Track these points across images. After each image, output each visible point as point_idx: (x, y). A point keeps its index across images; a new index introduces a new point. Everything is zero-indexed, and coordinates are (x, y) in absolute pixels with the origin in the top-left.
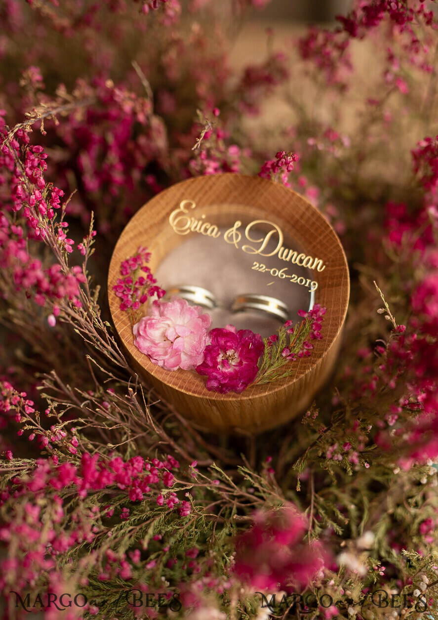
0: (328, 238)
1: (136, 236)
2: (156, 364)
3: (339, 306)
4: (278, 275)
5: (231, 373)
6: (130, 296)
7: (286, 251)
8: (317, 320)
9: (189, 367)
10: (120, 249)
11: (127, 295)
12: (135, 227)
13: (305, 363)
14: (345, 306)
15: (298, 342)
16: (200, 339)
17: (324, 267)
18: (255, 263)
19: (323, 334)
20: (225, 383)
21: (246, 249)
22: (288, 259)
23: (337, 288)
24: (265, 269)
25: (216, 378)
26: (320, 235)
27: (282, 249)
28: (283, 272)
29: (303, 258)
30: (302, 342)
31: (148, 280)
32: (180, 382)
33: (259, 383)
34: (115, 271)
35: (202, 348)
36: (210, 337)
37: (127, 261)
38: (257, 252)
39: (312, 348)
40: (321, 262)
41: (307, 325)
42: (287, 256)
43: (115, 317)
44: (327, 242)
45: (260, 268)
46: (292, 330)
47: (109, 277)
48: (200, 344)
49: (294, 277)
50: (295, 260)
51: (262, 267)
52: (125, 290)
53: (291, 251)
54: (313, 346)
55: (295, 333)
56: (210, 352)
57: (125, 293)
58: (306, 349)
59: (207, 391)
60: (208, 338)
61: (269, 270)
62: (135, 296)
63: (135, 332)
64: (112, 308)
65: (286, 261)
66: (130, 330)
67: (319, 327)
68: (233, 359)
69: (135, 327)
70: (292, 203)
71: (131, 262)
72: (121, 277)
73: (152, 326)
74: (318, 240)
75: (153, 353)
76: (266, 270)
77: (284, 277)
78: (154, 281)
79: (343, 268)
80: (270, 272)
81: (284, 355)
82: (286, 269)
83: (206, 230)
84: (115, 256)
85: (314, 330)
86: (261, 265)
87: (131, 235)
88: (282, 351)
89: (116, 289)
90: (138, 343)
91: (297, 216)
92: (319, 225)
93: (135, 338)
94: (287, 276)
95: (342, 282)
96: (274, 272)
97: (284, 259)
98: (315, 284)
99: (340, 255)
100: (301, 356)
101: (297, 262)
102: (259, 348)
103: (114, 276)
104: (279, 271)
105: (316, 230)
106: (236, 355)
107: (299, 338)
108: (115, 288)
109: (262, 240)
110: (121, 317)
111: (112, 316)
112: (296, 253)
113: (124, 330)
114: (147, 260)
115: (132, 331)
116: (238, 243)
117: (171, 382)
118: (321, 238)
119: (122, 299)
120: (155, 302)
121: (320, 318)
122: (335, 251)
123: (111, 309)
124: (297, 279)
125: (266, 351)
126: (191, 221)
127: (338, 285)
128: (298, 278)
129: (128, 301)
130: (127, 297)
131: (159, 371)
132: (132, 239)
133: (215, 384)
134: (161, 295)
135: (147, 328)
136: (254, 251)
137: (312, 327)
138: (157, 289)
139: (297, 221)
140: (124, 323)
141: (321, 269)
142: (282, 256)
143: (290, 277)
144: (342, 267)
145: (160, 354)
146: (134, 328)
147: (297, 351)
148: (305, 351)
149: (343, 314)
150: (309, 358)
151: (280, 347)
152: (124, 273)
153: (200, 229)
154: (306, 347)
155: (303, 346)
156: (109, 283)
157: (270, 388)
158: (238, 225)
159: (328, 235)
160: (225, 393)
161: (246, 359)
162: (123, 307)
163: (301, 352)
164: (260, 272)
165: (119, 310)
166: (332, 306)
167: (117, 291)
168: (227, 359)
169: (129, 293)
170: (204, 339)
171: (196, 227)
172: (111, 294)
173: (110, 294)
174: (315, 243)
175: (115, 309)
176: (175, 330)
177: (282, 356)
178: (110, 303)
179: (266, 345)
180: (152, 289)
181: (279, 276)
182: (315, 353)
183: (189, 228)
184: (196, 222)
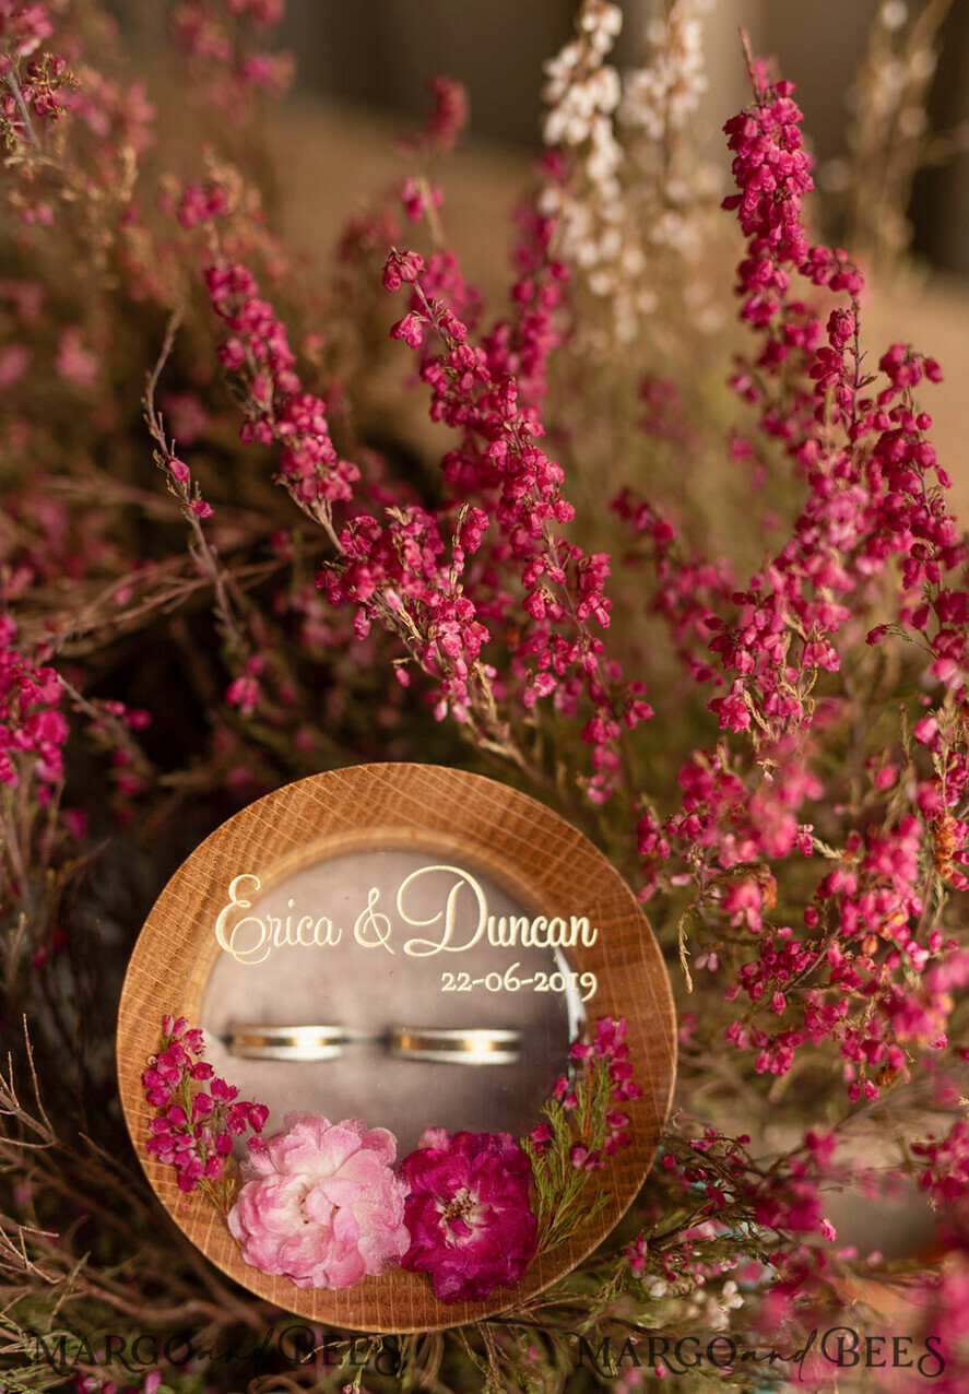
0: (579, 856)
1: (149, 1000)
2: (309, 1288)
3: (653, 1007)
4: (503, 985)
5: (477, 1245)
6: (193, 1153)
7: (502, 921)
8: (617, 1054)
9: (384, 1267)
10: (128, 1049)
11: (186, 1153)
12: (141, 980)
13: (626, 1164)
14: (668, 1008)
15: (594, 1119)
16: (387, 1195)
17: (595, 931)
18: (445, 975)
19: (641, 1082)
20: (476, 1276)
21: (415, 948)
22: (512, 941)
23: (635, 965)
24: (470, 983)
25: (452, 1271)
26: (557, 853)
27: (492, 919)
28: (511, 976)
29: (543, 927)
30: (603, 1117)
31: (219, 1097)
32: (378, 1309)
33: (549, 1249)
34: (137, 1106)
35: (398, 1212)
36: (405, 1181)
37: (153, 1069)
38: (440, 947)
39: (626, 1122)
40: (585, 922)
41: (601, 1077)
42: (507, 937)
43: (179, 1216)
44: (578, 865)
45: (459, 984)
46: (574, 1097)
47: (130, 1126)
48: (391, 1207)
49: (540, 979)
50: (529, 939)
51: (464, 979)
52: (177, 1144)
53: (512, 919)
54: (627, 1117)
55: (582, 1103)
56: (417, 1214)
57: (179, 1149)
58: (617, 1130)
59: (444, 1308)
60: (401, 1185)
61: (481, 981)
62: (203, 1149)
63: (237, 1232)
64: (164, 1198)
65: (510, 946)
66: (223, 1229)
67: (626, 1070)
68: (468, 1209)
69: (232, 1218)
70: (471, 798)
71: (164, 1069)
72: (153, 1112)
73: (269, 1203)
74: (555, 865)
75: (297, 1264)
76: (474, 982)
77: (518, 986)
78: (233, 1092)
79: (636, 919)
80: (483, 984)
81: (577, 1164)
82: (517, 965)
83: (308, 934)
84: (124, 1070)
85: (621, 1082)
86: (460, 975)
87: (140, 1002)
88: (571, 1156)
89: (156, 1149)
90: (254, 1256)
91: (490, 823)
92: (549, 832)
93: (242, 1245)
94: (524, 982)
95: (643, 953)
96: (494, 982)
97: (505, 944)
98: (588, 980)
99: (618, 891)
100: (611, 1149)
101: (535, 941)
102: (520, 1167)
103: (140, 1119)
104: (503, 976)
105: (544, 844)
106: (474, 1198)
107: (594, 1111)
108: (154, 1145)
109: (440, 914)
110: (192, 1208)
111: (174, 1218)
112: (524, 920)
113: (211, 1238)
114: (198, 1050)
115: (228, 1230)
116: (388, 942)
117: (361, 1319)
118: (561, 859)
119: (178, 1167)
120: (253, 1143)
121: (623, 1049)
122: (605, 883)
123: (164, 1202)
124: (548, 982)
125: (538, 1169)
126: (267, 924)
127: (635, 958)
128: (549, 977)
129: (192, 1164)
130: (188, 1156)
131: (323, 1303)
132: (142, 1012)
133: (452, 1284)
134: (261, 1119)
135: (261, 1213)
136: (435, 948)
137: (612, 1075)
138: (245, 1108)
139: (493, 833)
140: (204, 1219)
141: (590, 939)
142: (497, 939)
143: (530, 981)
144: (631, 917)
145: (310, 1261)
146: (230, 1223)
147: (600, 1141)
148: (615, 1134)
149: (671, 1026)
150: (631, 1149)
151: (563, 1146)
152: (158, 1100)
153: (294, 937)
154: (613, 1126)
155: (607, 1125)
156: (135, 1143)
157: (575, 1252)
158: (374, 895)
159: (574, 851)
160: (484, 1297)
161: (500, 1201)
162: (186, 1181)
163: (608, 1140)
164: (462, 992)
165: (181, 1192)
166: (637, 1009)
167: (161, 1152)
168: (459, 1216)
169: (187, 1146)
170: (395, 1193)
171: (282, 935)
172: (148, 1163)
173: (149, 1167)
174: (548, 872)
175: (169, 1197)
176: (326, 1197)
177: (574, 1168)
178: (155, 1188)
179: (532, 1157)
180: (235, 1115)
181: (508, 988)
182: (639, 1135)
183: (268, 943)
184: (279, 921)
